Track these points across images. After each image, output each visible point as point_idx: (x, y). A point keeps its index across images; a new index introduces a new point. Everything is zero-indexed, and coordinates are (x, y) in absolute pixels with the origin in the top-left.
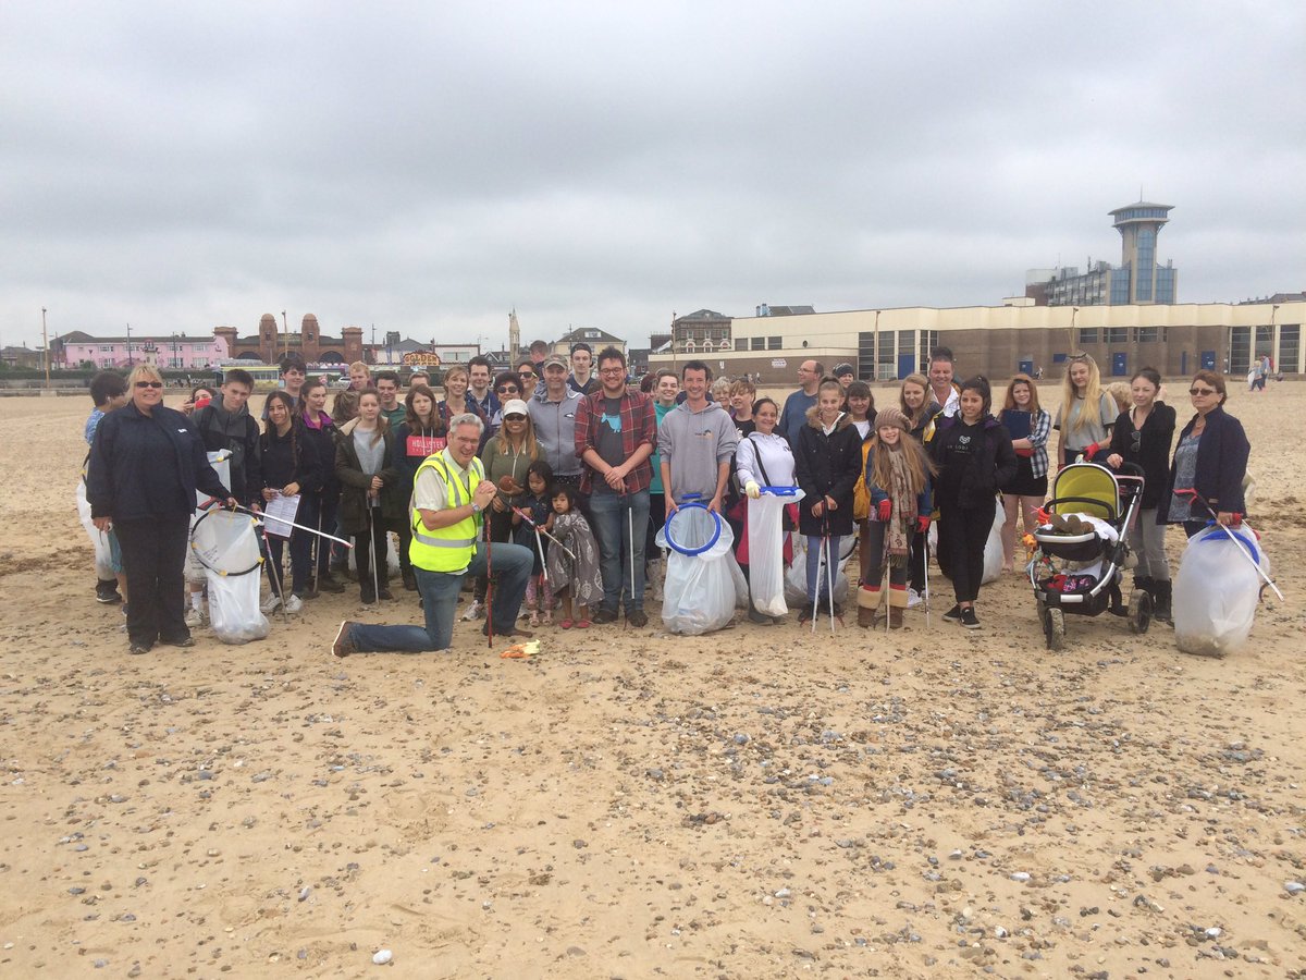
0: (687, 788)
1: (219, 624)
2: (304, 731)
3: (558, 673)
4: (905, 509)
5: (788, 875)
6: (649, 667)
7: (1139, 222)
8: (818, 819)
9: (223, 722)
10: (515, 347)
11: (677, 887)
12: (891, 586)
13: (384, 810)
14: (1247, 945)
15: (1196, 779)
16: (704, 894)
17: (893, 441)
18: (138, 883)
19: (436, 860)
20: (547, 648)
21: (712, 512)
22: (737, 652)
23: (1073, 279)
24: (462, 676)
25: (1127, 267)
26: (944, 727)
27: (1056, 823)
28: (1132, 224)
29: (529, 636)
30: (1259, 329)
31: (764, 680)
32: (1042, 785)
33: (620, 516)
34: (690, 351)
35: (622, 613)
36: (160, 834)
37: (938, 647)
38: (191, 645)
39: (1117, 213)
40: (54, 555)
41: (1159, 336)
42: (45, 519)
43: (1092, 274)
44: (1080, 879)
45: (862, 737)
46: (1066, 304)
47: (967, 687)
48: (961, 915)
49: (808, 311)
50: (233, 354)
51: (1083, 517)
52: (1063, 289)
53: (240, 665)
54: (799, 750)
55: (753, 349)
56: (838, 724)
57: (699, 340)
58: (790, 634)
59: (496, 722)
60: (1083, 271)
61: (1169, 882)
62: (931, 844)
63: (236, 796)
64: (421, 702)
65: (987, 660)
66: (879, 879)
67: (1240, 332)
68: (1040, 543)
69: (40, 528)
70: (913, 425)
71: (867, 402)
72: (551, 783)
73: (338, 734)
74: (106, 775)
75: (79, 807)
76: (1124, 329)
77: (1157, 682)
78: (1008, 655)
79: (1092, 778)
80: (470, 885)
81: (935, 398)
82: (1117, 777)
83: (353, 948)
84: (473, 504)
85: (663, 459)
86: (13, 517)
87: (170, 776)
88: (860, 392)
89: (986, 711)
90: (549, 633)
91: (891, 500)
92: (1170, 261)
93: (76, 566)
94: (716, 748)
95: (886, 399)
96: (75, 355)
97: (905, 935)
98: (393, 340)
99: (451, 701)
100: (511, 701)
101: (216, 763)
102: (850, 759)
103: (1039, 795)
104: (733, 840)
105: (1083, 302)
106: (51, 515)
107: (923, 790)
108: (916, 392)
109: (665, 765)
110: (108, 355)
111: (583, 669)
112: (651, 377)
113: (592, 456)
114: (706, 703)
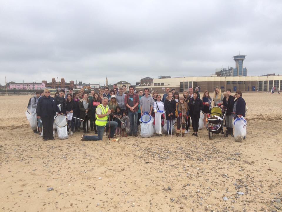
0: (146, 159)
1: (59, 136)
2: (79, 152)
3: (122, 144)
4: (184, 115)
5: (162, 169)
6: (138, 142)
7: (239, 59)
8: (167, 162)
9: (65, 151)
10: (107, 85)
11: (144, 171)
12: (182, 129)
13: (96, 162)
14: (231, 176)
15: (229, 157)
16: (149, 172)
17: (182, 103)
18: (59, 171)
19: (106, 168)
20: (120, 140)
21: (150, 115)
22: (154, 140)
23: (225, 71)
24: (105, 144)
25: (237, 68)
26: (189, 150)
27: (205, 162)
28: (237, 59)
29: (116, 138)
30: (264, 81)
31: (159, 144)
32: (204, 158)
33: (133, 116)
34: (145, 86)
35: (133, 134)
36: (60, 165)
37: (190, 139)
38: (55, 140)
39: (234, 57)
40: (22, 126)
41: (244, 83)
42: (19, 119)
43: (229, 70)
44: (207, 169)
45: (175, 152)
46: (224, 76)
47: (194, 145)
48: (188, 173)
49: (170, 77)
50: (46, 86)
51: (215, 116)
52: (223, 73)
53: (65, 143)
54: (164, 154)
55: (158, 85)
56: (171, 150)
57: (146, 83)
58: (163, 138)
59: (112, 150)
60: (227, 69)
61: (221, 169)
62: (185, 165)
63: (70, 160)
64: (99, 148)
65: (198, 141)
66: (176, 169)
67: (260, 82)
68: (208, 121)
69: (18, 121)
70: (186, 100)
71: (178, 95)
72: (123, 158)
73: (85, 152)
74: (48, 158)
75: (45, 162)
76: (236, 82)
77: (227, 144)
78: (202, 141)
79: (212, 157)
80: (112, 171)
81: (189, 95)
82: (217, 157)
83: (95, 177)
84: (107, 114)
85: (141, 106)
86: (12, 119)
87: (58, 158)
88: (177, 94)
89: (197, 148)
90: (120, 138)
91: (182, 113)
92: (246, 67)
93: (27, 127)
94: (150, 153)
95: (181, 95)
96: (12, 87)
97: (179, 175)
98: (80, 83)
99: (104, 148)
100: (115, 147)
101: (66, 156)
102: (173, 155)
103: (203, 159)
104: (153, 165)
105: (228, 76)
106: (20, 118)
107: (184, 159)
108: (186, 94)
109: (142, 156)
110: (19, 87)
111: (127, 143)
112: (138, 91)
113: (128, 105)
114: (148, 147)
